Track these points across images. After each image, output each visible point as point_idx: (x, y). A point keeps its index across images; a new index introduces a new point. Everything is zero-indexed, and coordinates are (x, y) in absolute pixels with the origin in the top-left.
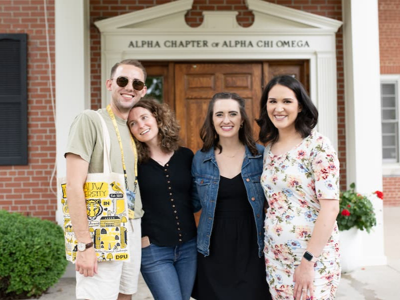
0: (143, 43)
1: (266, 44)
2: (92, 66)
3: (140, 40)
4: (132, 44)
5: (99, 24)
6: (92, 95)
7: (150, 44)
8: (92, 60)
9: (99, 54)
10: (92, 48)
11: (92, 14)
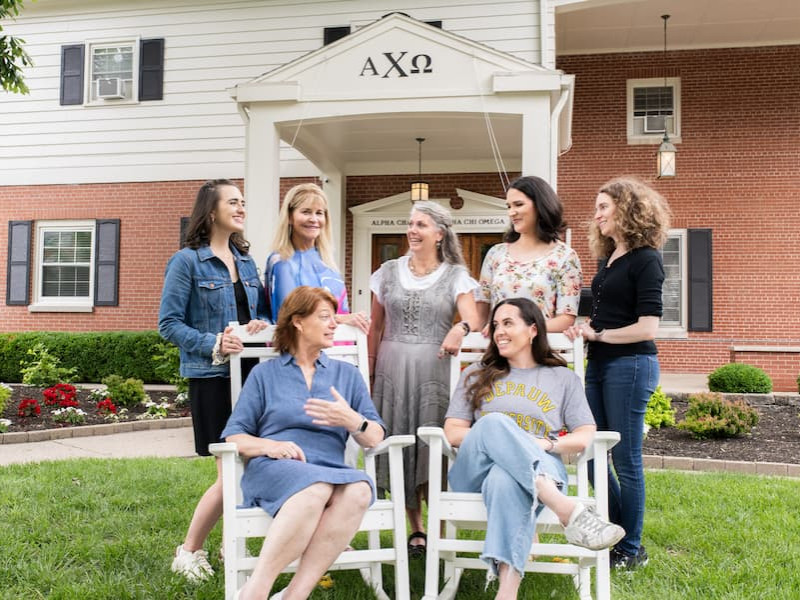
0: (382, 222)
1: (472, 222)
2: (347, 238)
3: (380, 219)
4: (374, 223)
5: (351, 209)
6: (346, 259)
7: (387, 223)
8: (347, 234)
9: (352, 230)
10: (347, 225)
11: (347, 201)
